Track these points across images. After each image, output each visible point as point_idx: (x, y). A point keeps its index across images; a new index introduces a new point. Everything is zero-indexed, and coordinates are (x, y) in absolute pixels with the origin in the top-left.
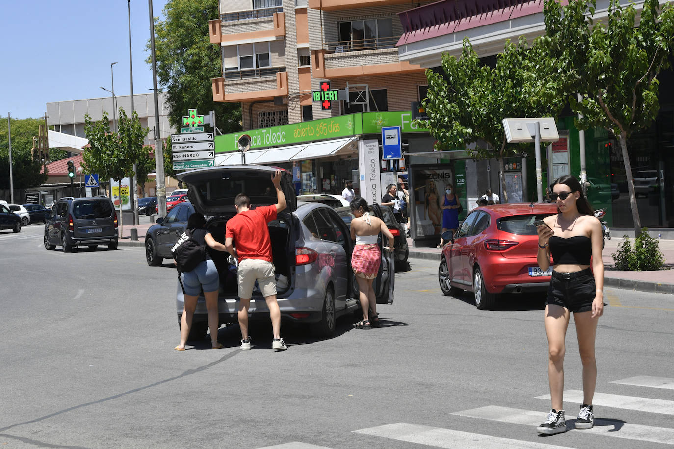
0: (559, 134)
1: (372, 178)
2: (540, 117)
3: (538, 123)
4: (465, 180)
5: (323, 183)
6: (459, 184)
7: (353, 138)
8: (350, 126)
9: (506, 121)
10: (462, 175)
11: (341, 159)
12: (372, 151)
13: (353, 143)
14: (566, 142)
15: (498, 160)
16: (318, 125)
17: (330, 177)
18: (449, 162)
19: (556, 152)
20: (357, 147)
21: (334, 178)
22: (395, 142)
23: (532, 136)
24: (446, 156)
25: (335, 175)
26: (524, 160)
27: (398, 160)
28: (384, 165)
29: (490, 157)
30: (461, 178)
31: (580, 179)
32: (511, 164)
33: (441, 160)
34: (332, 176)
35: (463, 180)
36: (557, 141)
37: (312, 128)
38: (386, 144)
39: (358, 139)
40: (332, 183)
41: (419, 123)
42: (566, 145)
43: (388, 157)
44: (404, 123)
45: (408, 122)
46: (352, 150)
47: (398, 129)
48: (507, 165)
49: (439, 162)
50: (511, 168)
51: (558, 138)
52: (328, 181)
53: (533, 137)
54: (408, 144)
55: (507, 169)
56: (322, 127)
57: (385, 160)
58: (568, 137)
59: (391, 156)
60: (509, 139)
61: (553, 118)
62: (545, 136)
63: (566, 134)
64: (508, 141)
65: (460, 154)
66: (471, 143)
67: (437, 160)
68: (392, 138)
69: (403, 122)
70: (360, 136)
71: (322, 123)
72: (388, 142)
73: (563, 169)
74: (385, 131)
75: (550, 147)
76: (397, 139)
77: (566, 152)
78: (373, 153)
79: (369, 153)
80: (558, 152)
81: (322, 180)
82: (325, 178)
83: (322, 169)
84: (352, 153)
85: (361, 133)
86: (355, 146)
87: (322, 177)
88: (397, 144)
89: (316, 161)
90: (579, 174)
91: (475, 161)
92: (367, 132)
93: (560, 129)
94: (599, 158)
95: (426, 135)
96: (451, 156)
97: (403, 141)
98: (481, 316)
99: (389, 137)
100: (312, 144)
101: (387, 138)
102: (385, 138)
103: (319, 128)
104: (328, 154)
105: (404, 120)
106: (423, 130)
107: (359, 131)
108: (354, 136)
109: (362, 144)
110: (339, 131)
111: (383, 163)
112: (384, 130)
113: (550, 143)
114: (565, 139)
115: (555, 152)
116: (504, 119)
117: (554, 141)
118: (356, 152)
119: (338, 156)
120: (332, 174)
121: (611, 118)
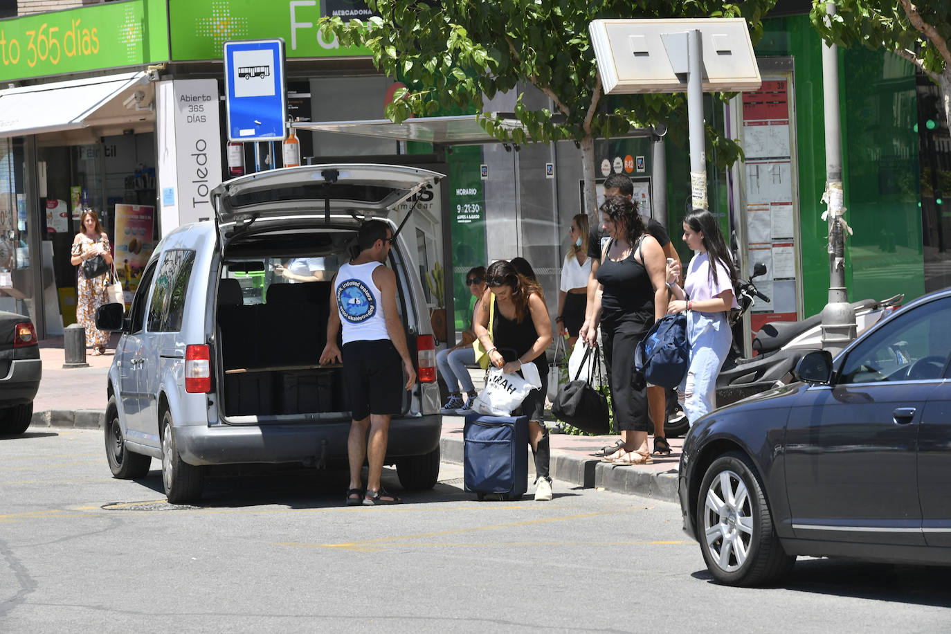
0: (762, 68)
1: (198, 199)
2: (707, 15)
3: (698, 34)
4: (482, 205)
5: (48, 211)
6: (462, 219)
7: (142, 74)
8: (132, 36)
9: (600, 29)
10: (473, 192)
11: (103, 139)
12: (199, 114)
13: (140, 88)
14: (785, 93)
15: (578, 146)
16: (33, 33)
17: (69, 192)
18: (430, 151)
19: (754, 124)
20: (153, 103)
21: (81, 197)
22: (266, 87)
23: (677, 74)
24: (421, 133)
25: (83, 189)
26: (657, 148)
27: (278, 145)
28: (235, 160)
29: (556, 135)
30: (470, 199)
31: (824, 207)
32: (618, 160)
33: (410, 144)
34: (76, 191)
35: (476, 208)
36: (755, 88)
37: (14, 41)
38: (239, 93)
39: (156, 77)
40: (74, 213)
41: (339, 31)
42: (784, 102)
43: (243, 132)
44: (298, 30)
45: (309, 25)
46: (137, 109)
47: (274, 47)
48: (606, 162)
49: (403, 152)
50: (618, 171)
51: (759, 80)
52: (62, 207)
53: (683, 77)
54: (308, 95)
55: (606, 173)
56: (43, 37)
57: (240, 144)
58: (790, 80)
59: (252, 132)
60: (610, 82)
61: (744, 19)
62: (721, 73)
63: (786, 68)
64: (607, 91)
65: (465, 127)
66: (499, 94)
67: (398, 142)
68: (257, 74)
69: (294, 25)
70: (161, 67)
71: (45, 26)
72: (244, 88)
73: (777, 177)
74: (236, 54)
75: (734, 109)
76: (271, 79)
77: (784, 123)
78: (203, 119)
79: (191, 120)
80: (761, 124)
81: (43, 203)
82: (53, 196)
83: (43, 167)
84: (137, 119)
85: (166, 58)
86: (147, 100)
87: (44, 193)
88: (272, 93)
89: (25, 144)
90: (822, 189)
91: (508, 149)
92: (182, 56)
93: (763, 54)
94: (895, 143)
95: (363, 67)
96: (436, 133)
97: (290, 86)
98: (506, 623)
99: (246, 71)
100: (12, 90)
101: (241, 75)
102: (236, 75)
103: (35, 42)
104: (65, 121)
105: (297, 21)
106: (351, 52)
107: (160, 55)
108: (144, 68)
109: (167, 91)
110: (95, 52)
111: (232, 150)
112: (232, 49)
113: (734, 94)
114: (782, 85)
115: (750, 124)
116: (595, 21)
117: (747, 89)
118: (150, 118)
119: (94, 130)
120: (76, 185)
121: (917, 21)
